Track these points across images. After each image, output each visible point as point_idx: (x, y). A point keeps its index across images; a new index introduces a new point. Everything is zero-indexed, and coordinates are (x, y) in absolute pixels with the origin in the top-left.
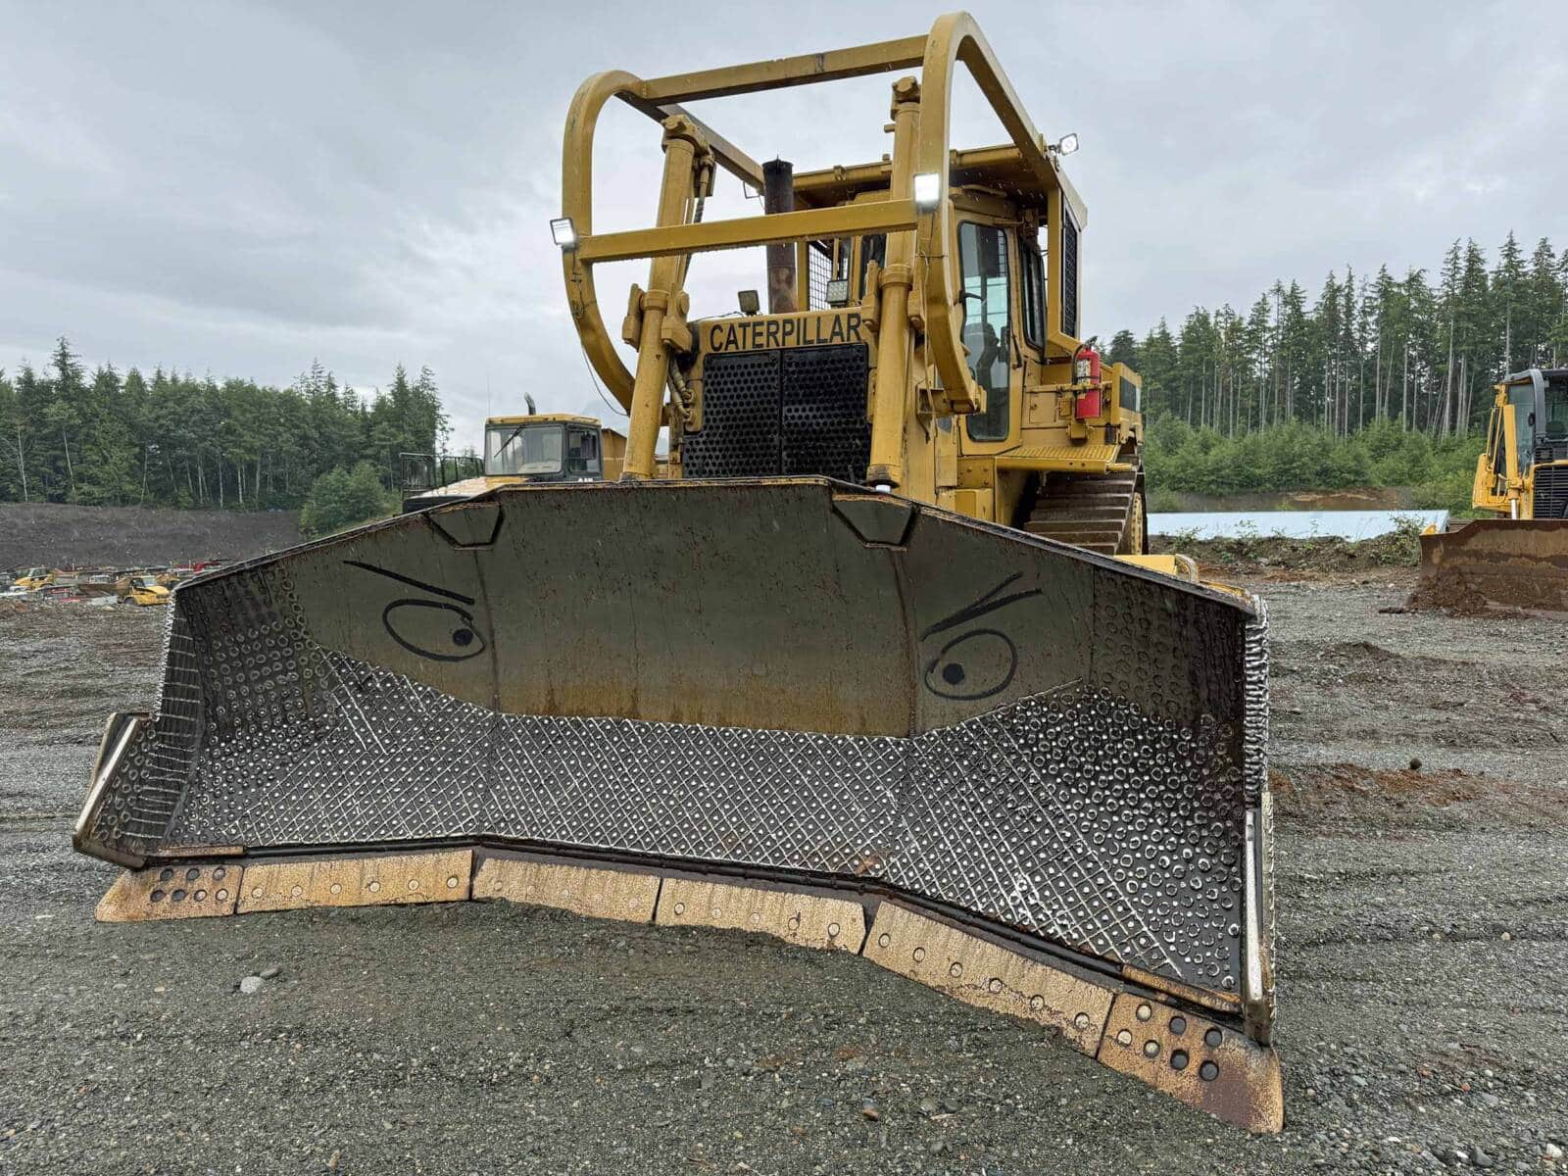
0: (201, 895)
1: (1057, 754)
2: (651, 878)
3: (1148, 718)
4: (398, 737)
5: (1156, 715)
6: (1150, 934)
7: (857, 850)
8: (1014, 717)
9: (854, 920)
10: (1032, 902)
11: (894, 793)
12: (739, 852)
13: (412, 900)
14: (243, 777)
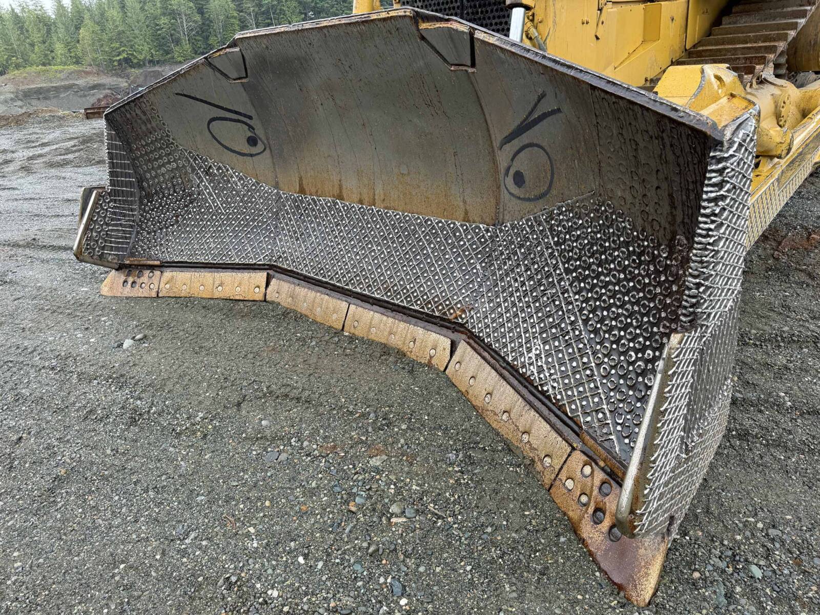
0: (143, 285)
1: (576, 254)
2: (344, 303)
3: (637, 232)
4: (230, 203)
5: (643, 230)
6: (607, 412)
7: (453, 303)
8: (552, 219)
9: (444, 349)
10: (540, 364)
11: (481, 266)
12: (389, 294)
13: (237, 298)
14: (160, 223)
